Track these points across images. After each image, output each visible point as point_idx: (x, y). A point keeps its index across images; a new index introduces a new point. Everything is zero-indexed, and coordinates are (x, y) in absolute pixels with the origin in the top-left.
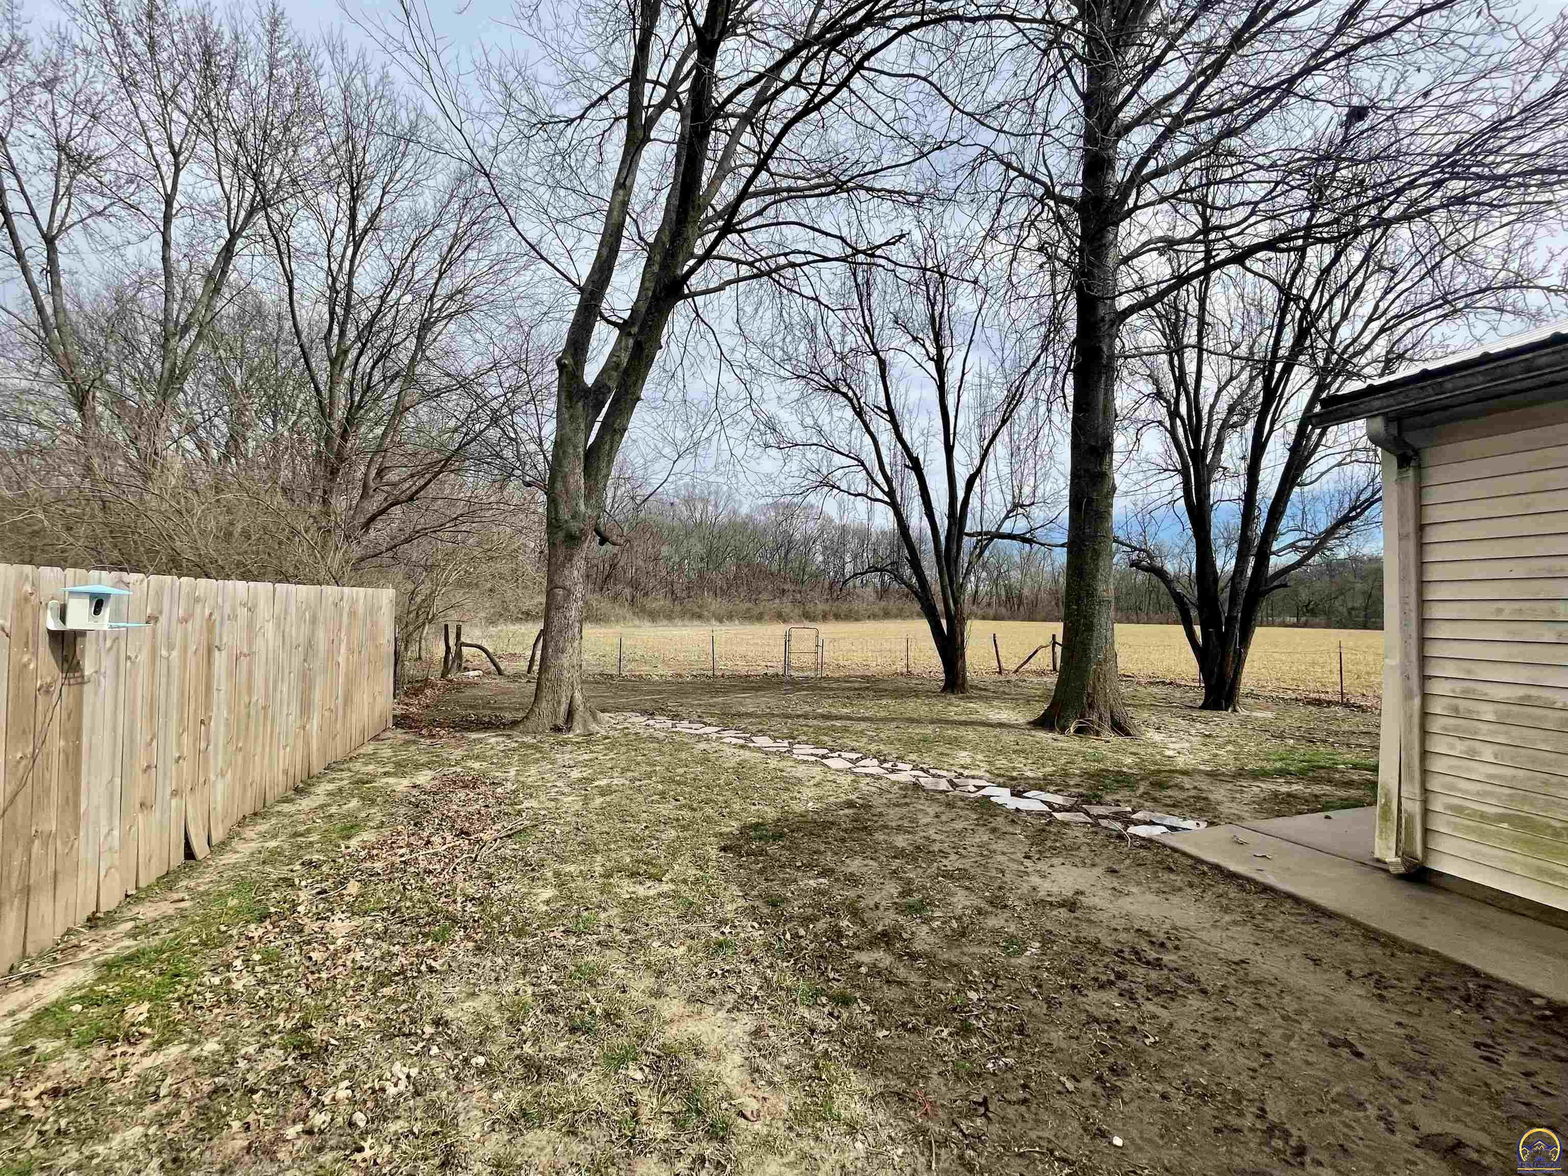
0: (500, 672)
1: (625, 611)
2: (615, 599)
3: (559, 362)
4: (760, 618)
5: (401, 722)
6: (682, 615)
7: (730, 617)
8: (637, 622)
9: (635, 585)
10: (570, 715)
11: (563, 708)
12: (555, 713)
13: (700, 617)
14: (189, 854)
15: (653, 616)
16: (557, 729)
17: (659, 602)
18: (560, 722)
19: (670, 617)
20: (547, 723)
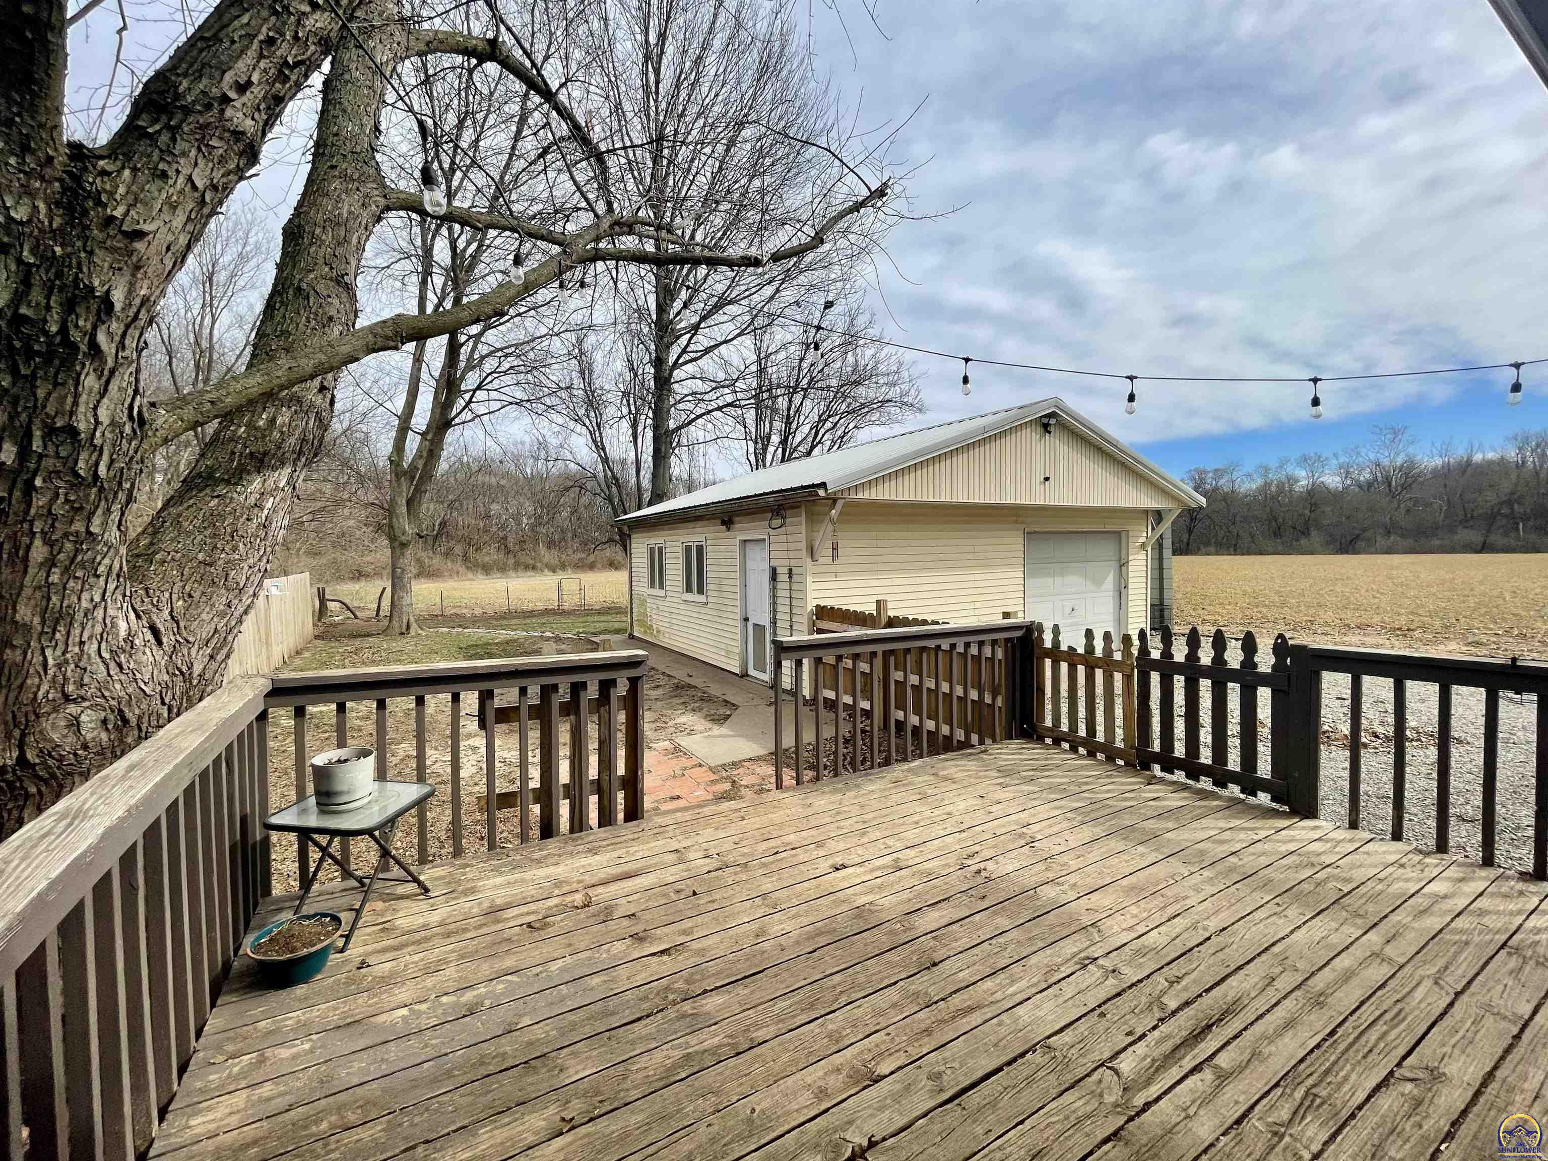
0: (356, 617)
1: (459, 567)
2: (447, 555)
3: (389, 459)
4: (592, 567)
5: (316, 637)
6: (517, 566)
7: (563, 567)
8: (470, 575)
9: (468, 541)
10: (408, 627)
11: (405, 622)
12: (401, 627)
13: (534, 568)
14: (285, 662)
15: (487, 569)
16: (402, 634)
17: (491, 554)
18: (404, 630)
19: (503, 569)
20: (397, 630)
